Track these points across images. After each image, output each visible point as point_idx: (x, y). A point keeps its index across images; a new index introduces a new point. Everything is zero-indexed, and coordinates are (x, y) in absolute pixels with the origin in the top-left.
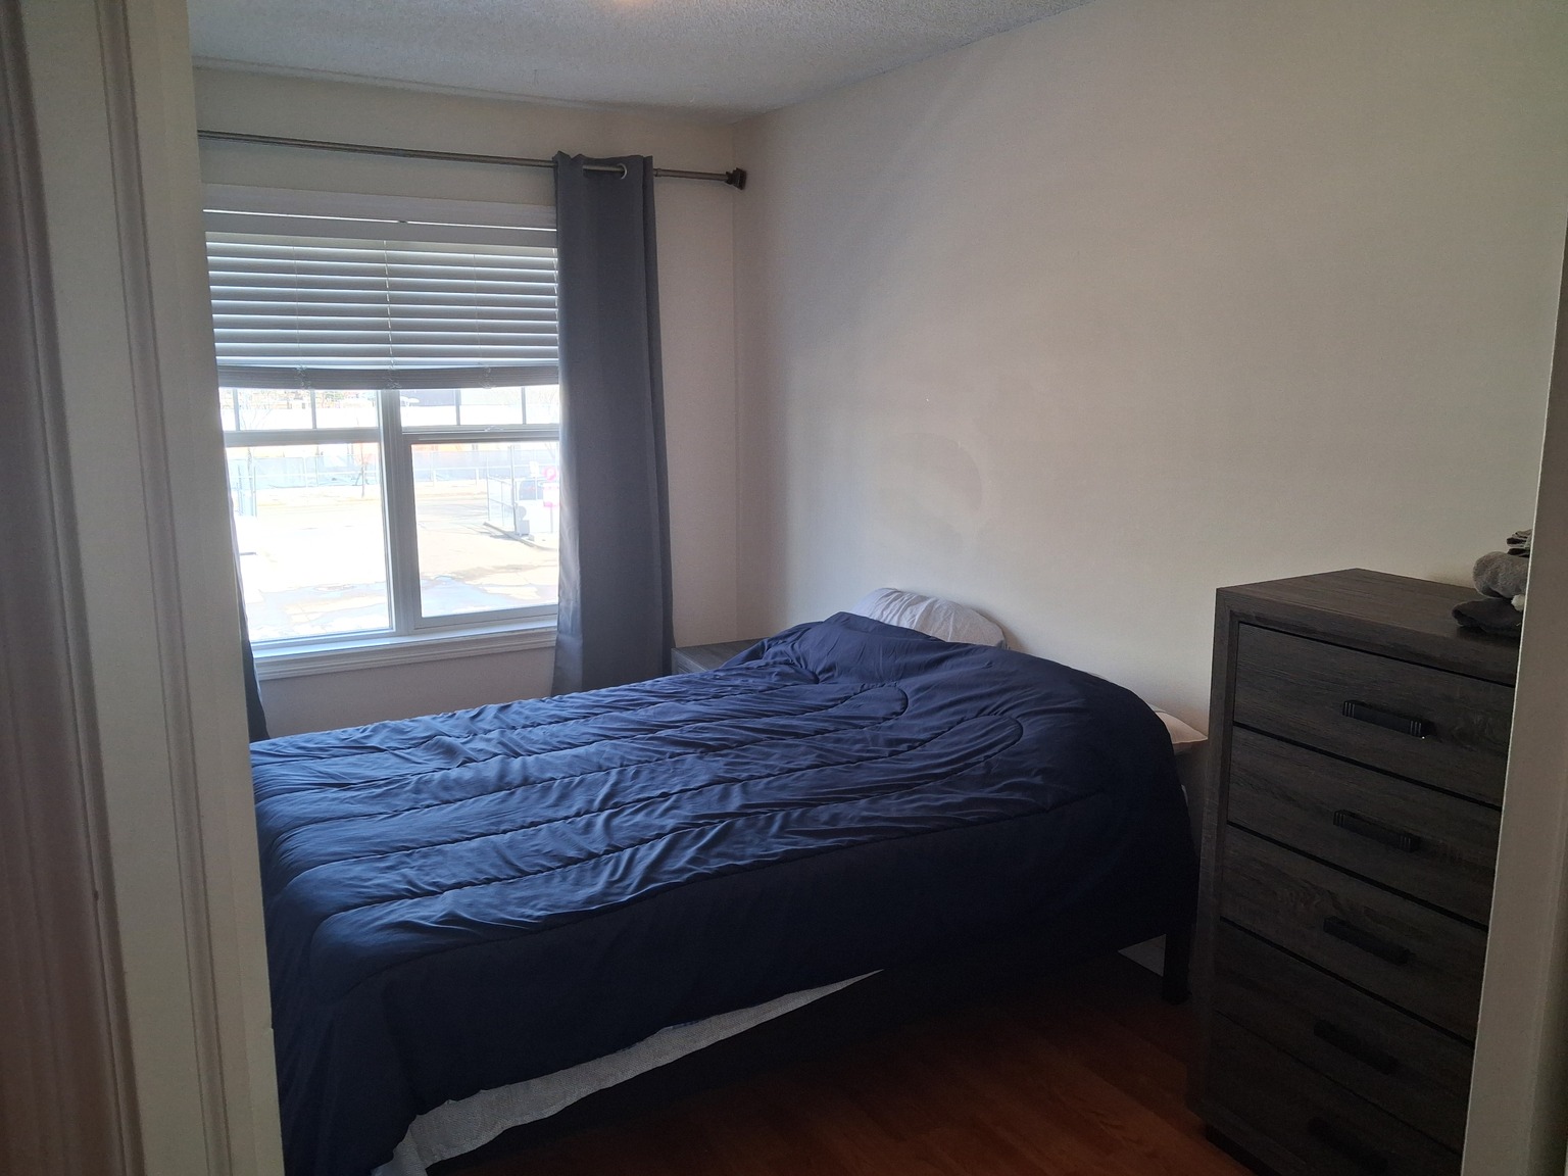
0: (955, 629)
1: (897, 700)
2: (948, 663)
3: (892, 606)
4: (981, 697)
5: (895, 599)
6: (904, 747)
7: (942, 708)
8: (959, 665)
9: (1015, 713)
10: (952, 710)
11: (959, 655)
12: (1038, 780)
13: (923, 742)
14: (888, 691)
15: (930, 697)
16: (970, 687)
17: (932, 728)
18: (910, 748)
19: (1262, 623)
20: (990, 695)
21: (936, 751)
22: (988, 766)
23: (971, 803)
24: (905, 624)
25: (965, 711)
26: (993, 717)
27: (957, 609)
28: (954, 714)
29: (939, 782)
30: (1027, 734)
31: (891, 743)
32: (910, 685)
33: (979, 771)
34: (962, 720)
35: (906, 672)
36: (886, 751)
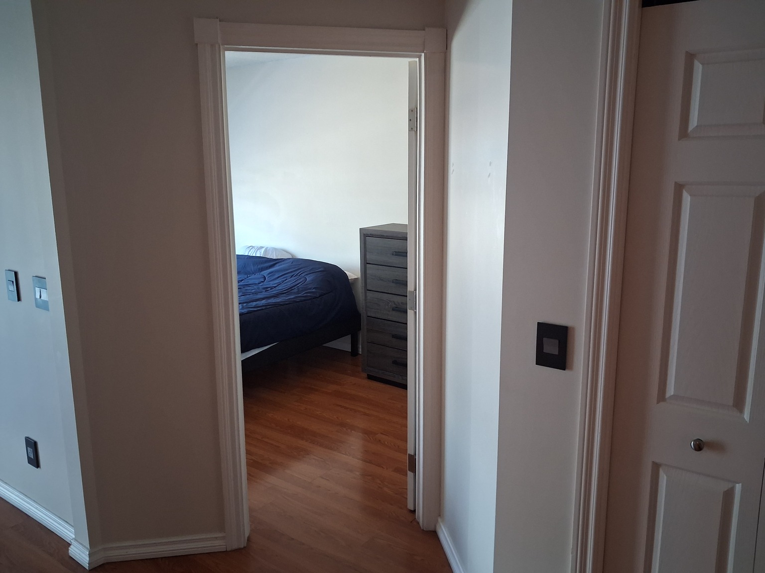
0: (276, 255)
1: (261, 278)
2: (277, 265)
3: (251, 250)
4: (292, 272)
5: (252, 248)
6: (269, 289)
7: (279, 277)
8: (281, 265)
9: (303, 275)
10: (282, 277)
11: (281, 262)
12: (314, 290)
13: (275, 287)
14: (257, 275)
15: (274, 275)
16: (287, 270)
17: (277, 283)
18: (271, 289)
19: (372, 236)
20: (294, 271)
21: (280, 288)
22: (298, 289)
23: (296, 297)
24: (258, 255)
25: (287, 277)
26: (296, 277)
27: (275, 249)
28: (283, 278)
29: (284, 295)
30: (308, 279)
31: (264, 288)
32: (265, 273)
33: (296, 291)
34: (286, 280)
35: (262, 269)
36: (264, 290)
